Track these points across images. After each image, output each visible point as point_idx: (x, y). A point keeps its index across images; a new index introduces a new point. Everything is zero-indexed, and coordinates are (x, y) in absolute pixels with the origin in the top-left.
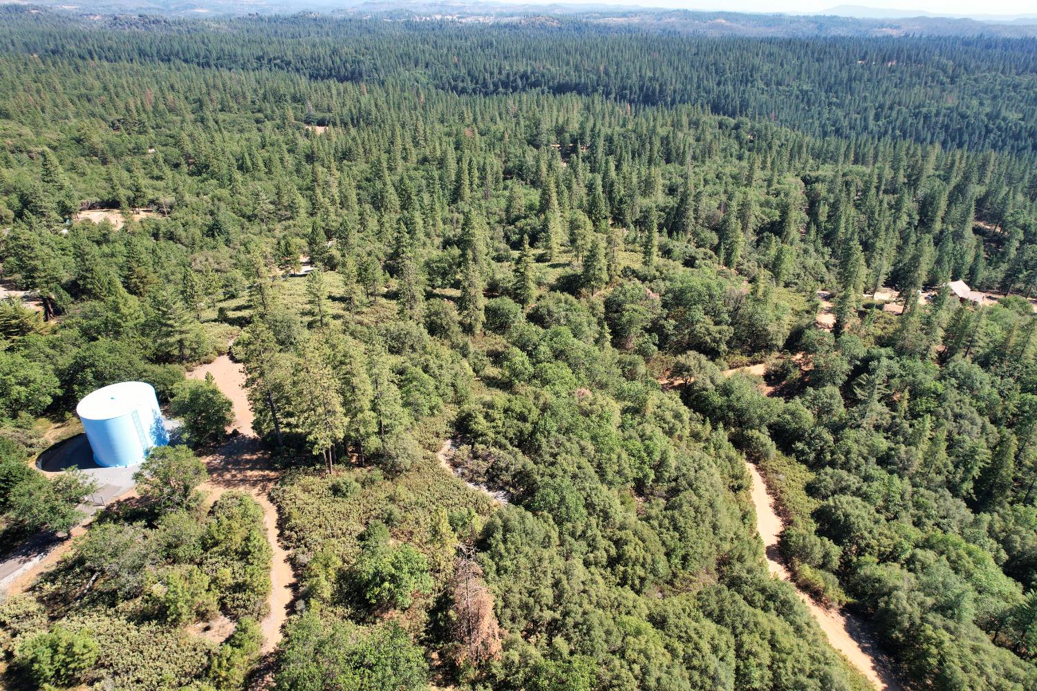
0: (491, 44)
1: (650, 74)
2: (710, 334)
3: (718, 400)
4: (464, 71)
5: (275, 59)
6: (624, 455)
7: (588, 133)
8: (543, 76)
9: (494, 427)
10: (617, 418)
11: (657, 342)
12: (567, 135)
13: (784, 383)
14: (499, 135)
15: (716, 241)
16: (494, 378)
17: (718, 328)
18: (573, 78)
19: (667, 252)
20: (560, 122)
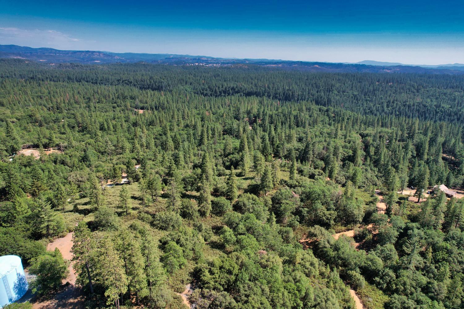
0: (219, 75)
1: (287, 88)
2: (325, 216)
3: (332, 253)
4: (207, 86)
5: (125, 80)
6: (286, 293)
7: (261, 113)
8: (241, 88)
9: (214, 278)
10: (280, 268)
11: (299, 220)
12: (252, 115)
13: (364, 241)
14: (221, 114)
15: (324, 166)
16: (216, 242)
17: (329, 212)
18: (255, 89)
19: (301, 172)
20: (249, 109)
